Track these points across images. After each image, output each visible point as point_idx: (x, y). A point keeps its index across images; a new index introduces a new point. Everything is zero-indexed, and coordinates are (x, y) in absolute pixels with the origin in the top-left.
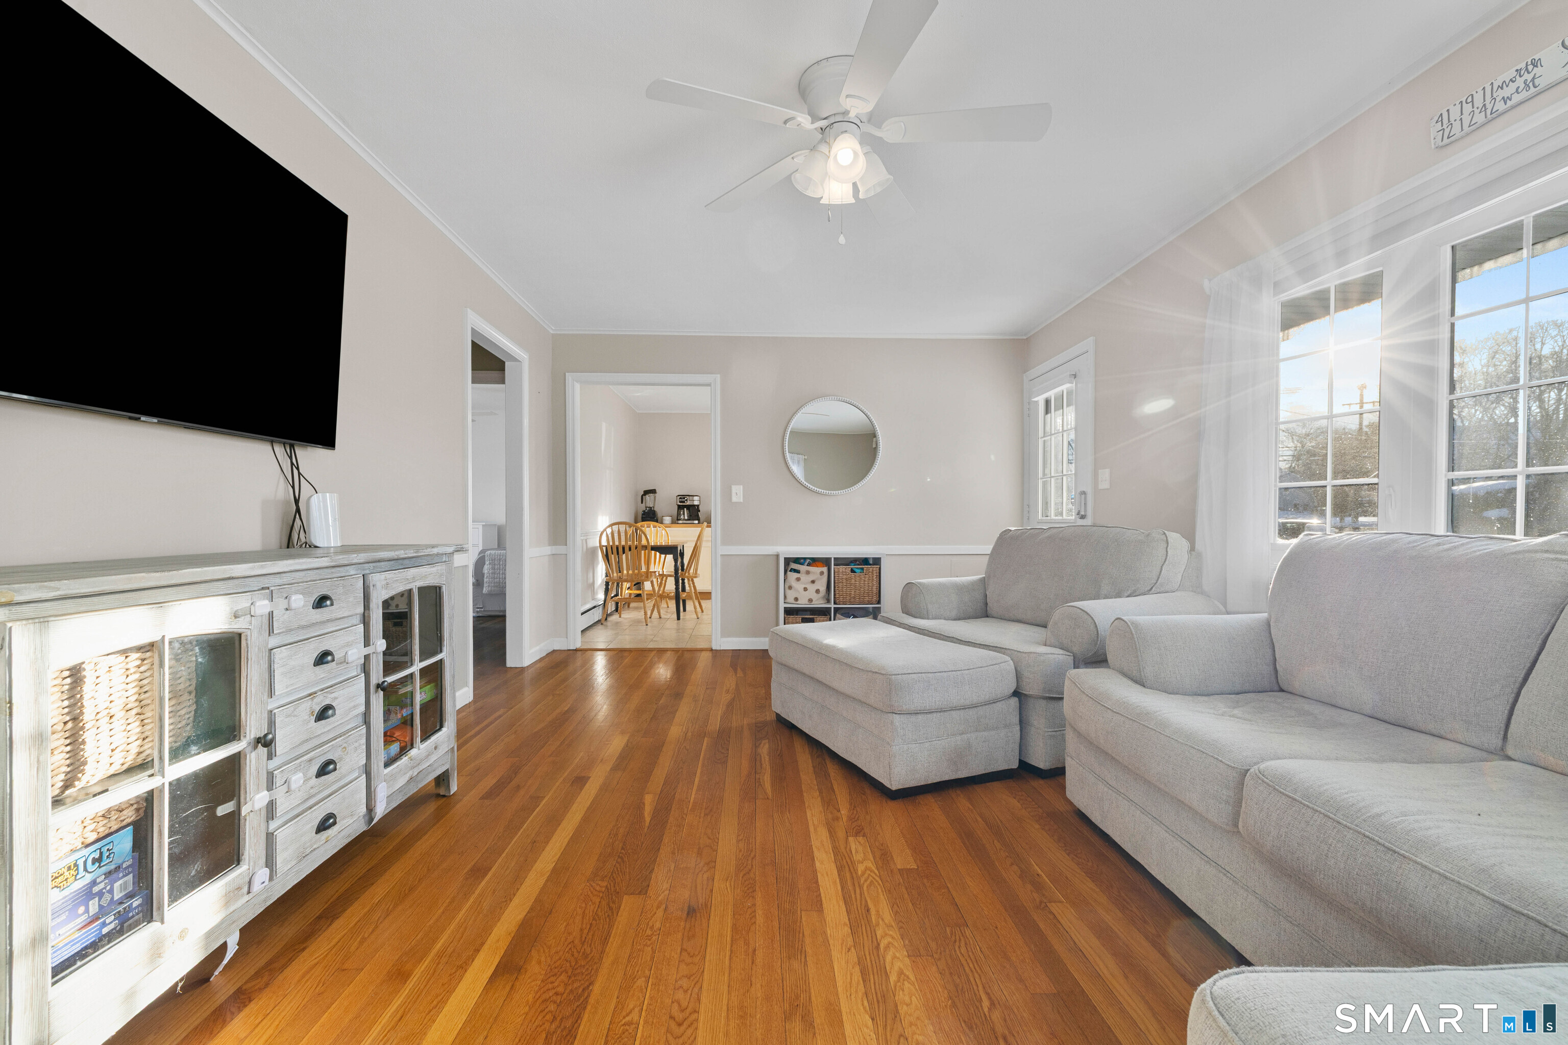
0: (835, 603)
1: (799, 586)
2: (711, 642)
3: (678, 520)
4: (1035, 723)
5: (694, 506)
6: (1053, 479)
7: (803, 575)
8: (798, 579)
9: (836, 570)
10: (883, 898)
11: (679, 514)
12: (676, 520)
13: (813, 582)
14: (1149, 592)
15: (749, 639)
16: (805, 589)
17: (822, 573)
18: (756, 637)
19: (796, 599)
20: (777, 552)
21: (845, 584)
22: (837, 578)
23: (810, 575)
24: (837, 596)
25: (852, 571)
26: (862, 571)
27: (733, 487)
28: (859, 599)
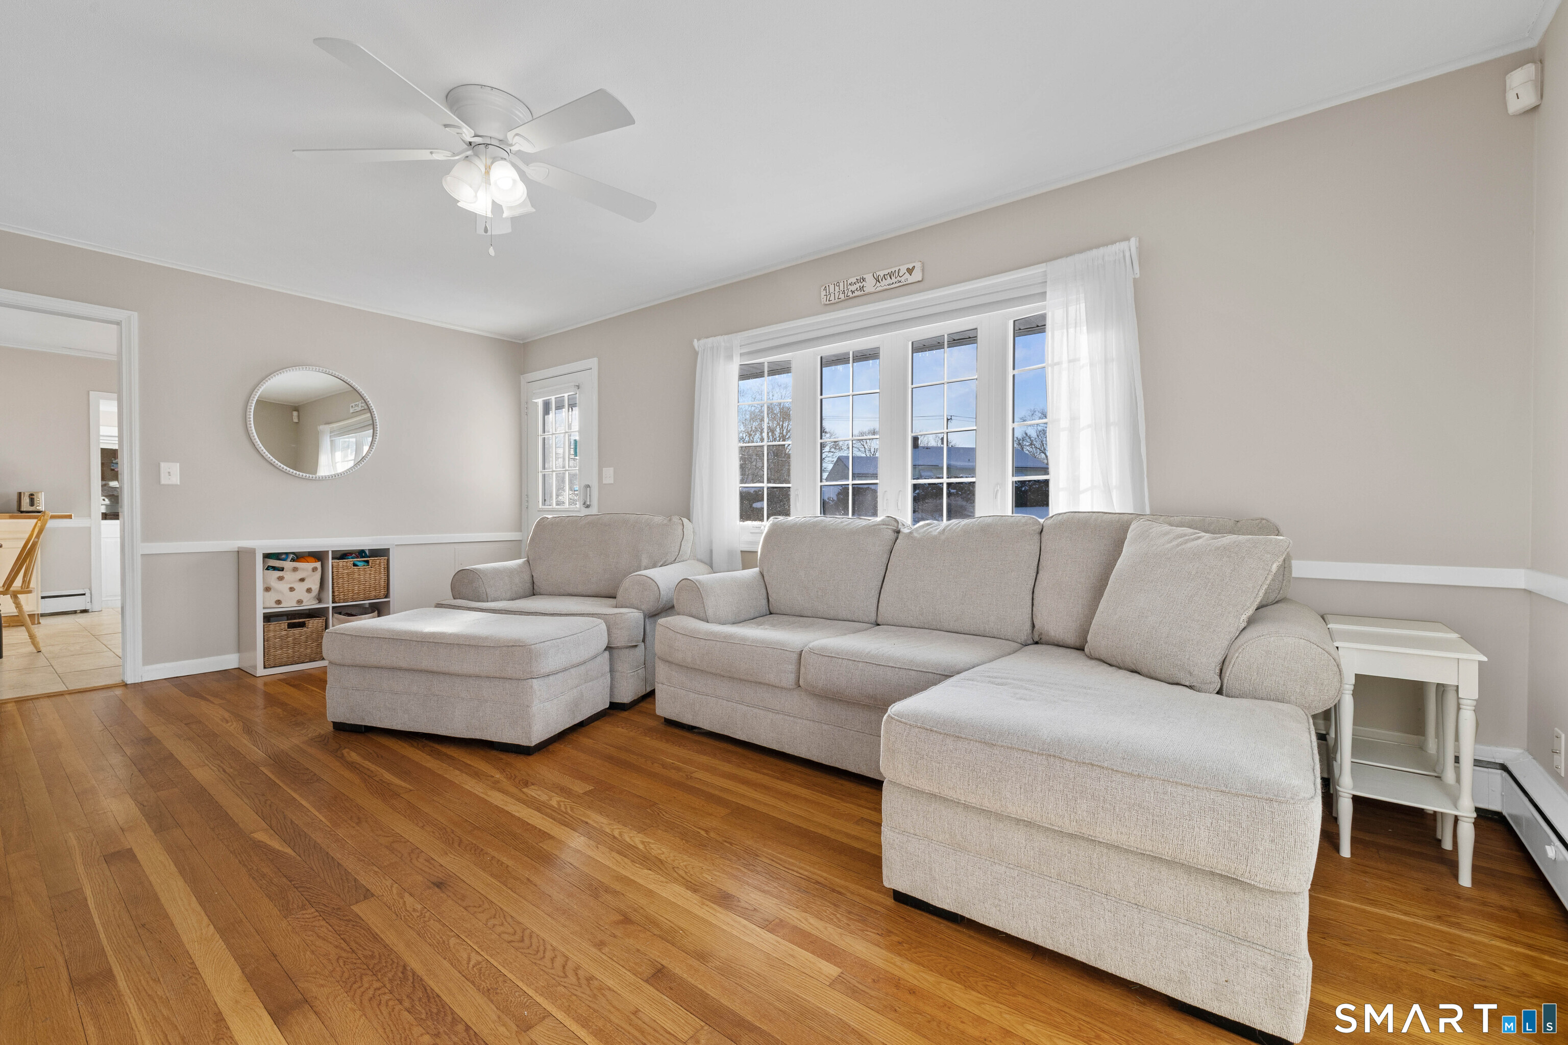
0: (334, 602)
1: (283, 587)
2: (124, 673)
4: (620, 669)
6: (554, 473)
7: (288, 573)
8: (281, 578)
9: (335, 564)
10: (589, 812)
13: (302, 580)
14: (674, 562)
15: (195, 661)
16: (292, 589)
17: (314, 569)
18: (202, 657)
19: (279, 602)
20: (239, 548)
21: (346, 579)
22: (335, 573)
23: (297, 573)
24: (336, 594)
25: (355, 565)
26: (366, 564)
27: (163, 465)
28: (364, 594)
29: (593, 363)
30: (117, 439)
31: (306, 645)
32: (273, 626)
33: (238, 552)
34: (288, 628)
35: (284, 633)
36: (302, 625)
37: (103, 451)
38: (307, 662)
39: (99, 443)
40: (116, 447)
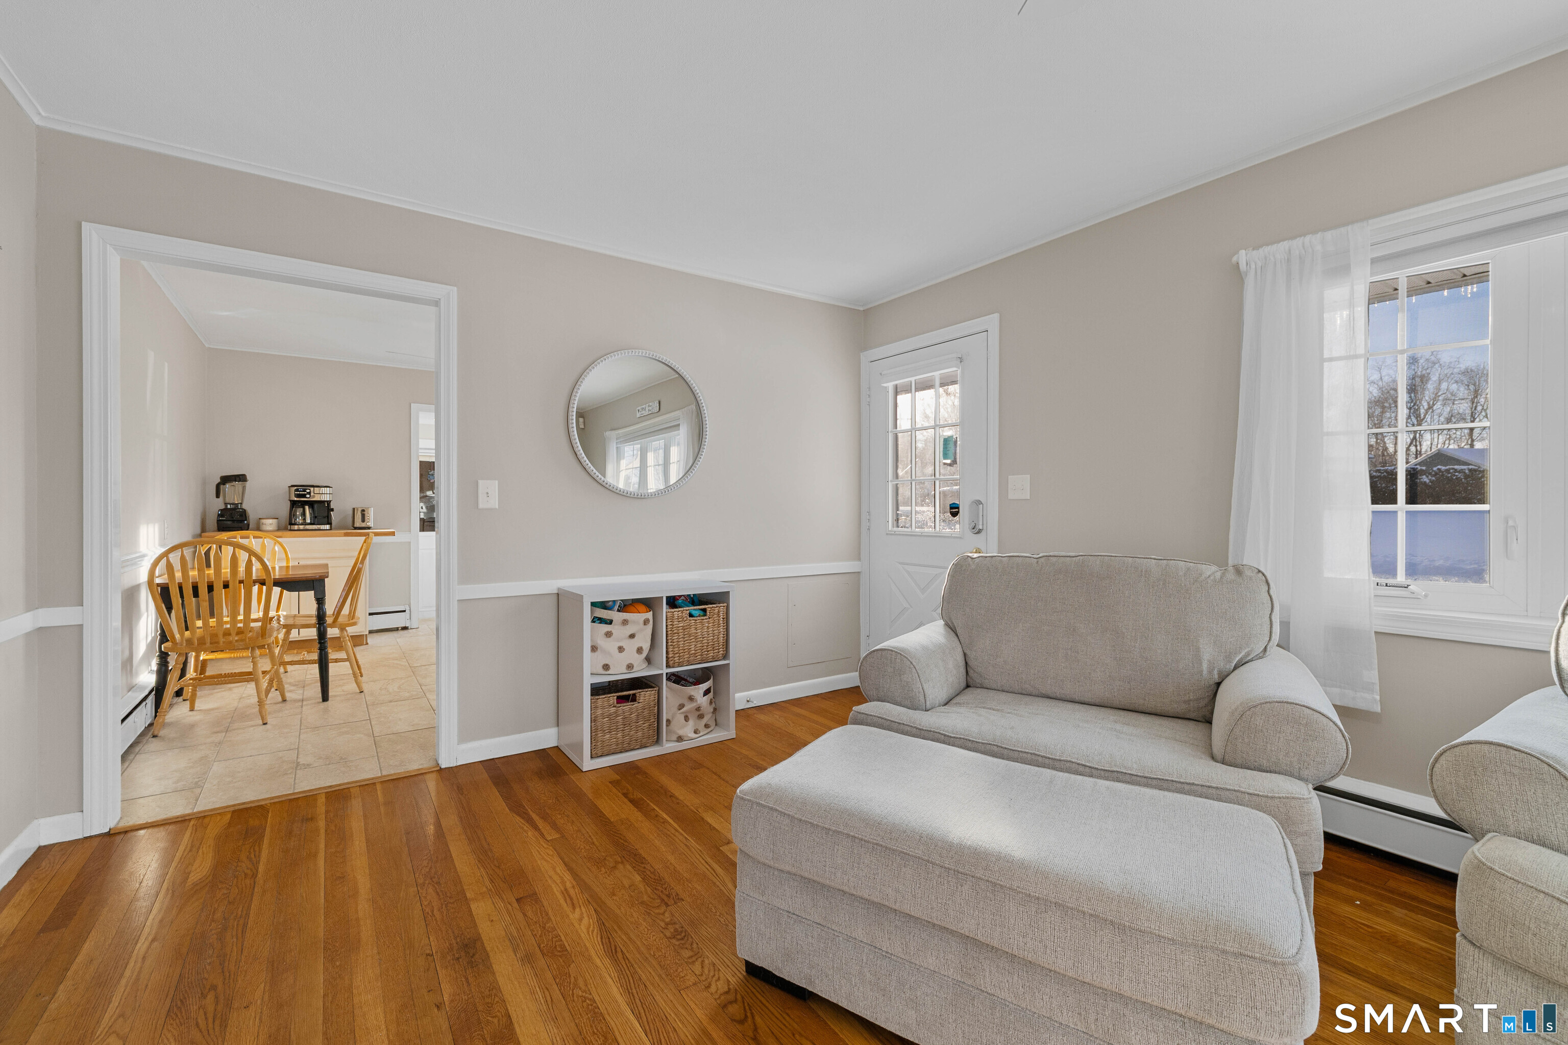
0: (668, 666)
1: (610, 646)
3: (291, 524)
5: (323, 502)
7: (616, 627)
8: (609, 634)
11: (292, 515)
12: (289, 525)
13: (632, 636)
16: (621, 649)
17: (646, 622)
19: (606, 667)
20: (559, 589)
21: (681, 635)
22: (669, 627)
23: (627, 627)
24: (670, 656)
25: (691, 615)
26: (702, 613)
27: (481, 483)
28: (701, 655)
29: (992, 322)
30: (434, 451)
31: (637, 727)
32: (602, 699)
33: (558, 594)
34: (617, 703)
35: (613, 710)
36: (633, 699)
37: (422, 464)
38: (638, 749)
39: (418, 456)
40: (433, 460)
